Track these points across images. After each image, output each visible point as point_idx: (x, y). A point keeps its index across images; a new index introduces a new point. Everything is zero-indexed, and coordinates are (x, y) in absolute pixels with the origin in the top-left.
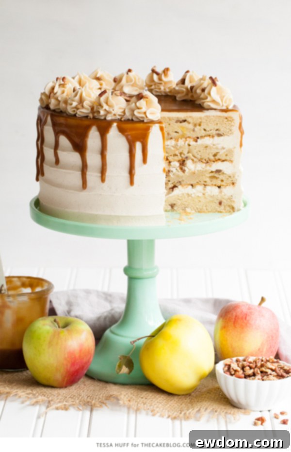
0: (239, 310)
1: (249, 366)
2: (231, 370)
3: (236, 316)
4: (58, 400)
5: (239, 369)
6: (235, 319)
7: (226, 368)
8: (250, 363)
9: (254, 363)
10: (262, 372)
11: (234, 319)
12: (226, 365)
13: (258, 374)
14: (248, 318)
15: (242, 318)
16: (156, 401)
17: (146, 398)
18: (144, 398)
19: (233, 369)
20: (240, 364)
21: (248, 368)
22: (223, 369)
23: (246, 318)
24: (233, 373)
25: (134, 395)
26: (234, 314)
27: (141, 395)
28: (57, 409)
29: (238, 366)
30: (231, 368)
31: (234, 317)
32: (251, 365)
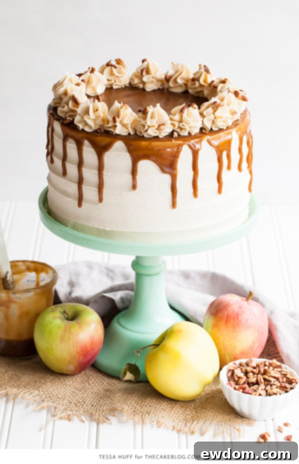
0: (230, 310)
1: (252, 372)
2: (235, 377)
3: (228, 316)
4: (63, 407)
5: (242, 375)
6: (227, 319)
7: (230, 374)
8: (254, 368)
9: (257, 368)
10: (265, 379)
11: (225, 319)
12: (229, 370)
13: (261, 383)
14: (240, 318)
15: (234, 318)
16: (160, 408)
17: (150, 406)
18: (148, 406)
19: (236, 375)
20: (244, 369)
21: (251, 374)
22: (227, 375)
23: (237, 318)
24: (236, 379)
25: (137, 404)
26: (226, 313)
27: (145, 402)
28: (61, 418)
29: (242, 372)
30: (235, 374)
31: (225, 316)
32: (254, 370)
